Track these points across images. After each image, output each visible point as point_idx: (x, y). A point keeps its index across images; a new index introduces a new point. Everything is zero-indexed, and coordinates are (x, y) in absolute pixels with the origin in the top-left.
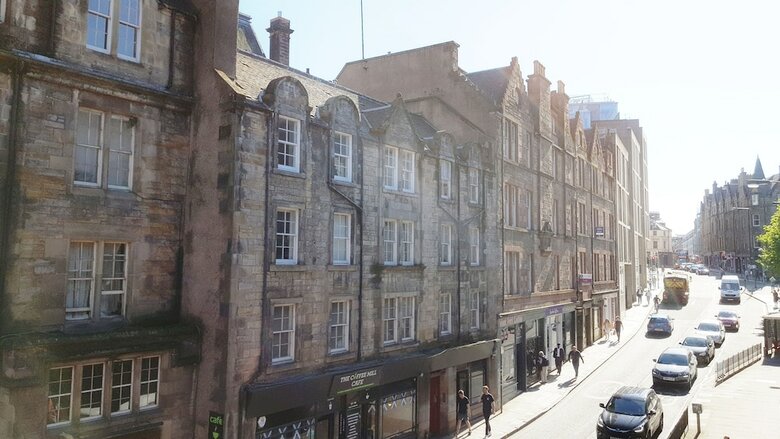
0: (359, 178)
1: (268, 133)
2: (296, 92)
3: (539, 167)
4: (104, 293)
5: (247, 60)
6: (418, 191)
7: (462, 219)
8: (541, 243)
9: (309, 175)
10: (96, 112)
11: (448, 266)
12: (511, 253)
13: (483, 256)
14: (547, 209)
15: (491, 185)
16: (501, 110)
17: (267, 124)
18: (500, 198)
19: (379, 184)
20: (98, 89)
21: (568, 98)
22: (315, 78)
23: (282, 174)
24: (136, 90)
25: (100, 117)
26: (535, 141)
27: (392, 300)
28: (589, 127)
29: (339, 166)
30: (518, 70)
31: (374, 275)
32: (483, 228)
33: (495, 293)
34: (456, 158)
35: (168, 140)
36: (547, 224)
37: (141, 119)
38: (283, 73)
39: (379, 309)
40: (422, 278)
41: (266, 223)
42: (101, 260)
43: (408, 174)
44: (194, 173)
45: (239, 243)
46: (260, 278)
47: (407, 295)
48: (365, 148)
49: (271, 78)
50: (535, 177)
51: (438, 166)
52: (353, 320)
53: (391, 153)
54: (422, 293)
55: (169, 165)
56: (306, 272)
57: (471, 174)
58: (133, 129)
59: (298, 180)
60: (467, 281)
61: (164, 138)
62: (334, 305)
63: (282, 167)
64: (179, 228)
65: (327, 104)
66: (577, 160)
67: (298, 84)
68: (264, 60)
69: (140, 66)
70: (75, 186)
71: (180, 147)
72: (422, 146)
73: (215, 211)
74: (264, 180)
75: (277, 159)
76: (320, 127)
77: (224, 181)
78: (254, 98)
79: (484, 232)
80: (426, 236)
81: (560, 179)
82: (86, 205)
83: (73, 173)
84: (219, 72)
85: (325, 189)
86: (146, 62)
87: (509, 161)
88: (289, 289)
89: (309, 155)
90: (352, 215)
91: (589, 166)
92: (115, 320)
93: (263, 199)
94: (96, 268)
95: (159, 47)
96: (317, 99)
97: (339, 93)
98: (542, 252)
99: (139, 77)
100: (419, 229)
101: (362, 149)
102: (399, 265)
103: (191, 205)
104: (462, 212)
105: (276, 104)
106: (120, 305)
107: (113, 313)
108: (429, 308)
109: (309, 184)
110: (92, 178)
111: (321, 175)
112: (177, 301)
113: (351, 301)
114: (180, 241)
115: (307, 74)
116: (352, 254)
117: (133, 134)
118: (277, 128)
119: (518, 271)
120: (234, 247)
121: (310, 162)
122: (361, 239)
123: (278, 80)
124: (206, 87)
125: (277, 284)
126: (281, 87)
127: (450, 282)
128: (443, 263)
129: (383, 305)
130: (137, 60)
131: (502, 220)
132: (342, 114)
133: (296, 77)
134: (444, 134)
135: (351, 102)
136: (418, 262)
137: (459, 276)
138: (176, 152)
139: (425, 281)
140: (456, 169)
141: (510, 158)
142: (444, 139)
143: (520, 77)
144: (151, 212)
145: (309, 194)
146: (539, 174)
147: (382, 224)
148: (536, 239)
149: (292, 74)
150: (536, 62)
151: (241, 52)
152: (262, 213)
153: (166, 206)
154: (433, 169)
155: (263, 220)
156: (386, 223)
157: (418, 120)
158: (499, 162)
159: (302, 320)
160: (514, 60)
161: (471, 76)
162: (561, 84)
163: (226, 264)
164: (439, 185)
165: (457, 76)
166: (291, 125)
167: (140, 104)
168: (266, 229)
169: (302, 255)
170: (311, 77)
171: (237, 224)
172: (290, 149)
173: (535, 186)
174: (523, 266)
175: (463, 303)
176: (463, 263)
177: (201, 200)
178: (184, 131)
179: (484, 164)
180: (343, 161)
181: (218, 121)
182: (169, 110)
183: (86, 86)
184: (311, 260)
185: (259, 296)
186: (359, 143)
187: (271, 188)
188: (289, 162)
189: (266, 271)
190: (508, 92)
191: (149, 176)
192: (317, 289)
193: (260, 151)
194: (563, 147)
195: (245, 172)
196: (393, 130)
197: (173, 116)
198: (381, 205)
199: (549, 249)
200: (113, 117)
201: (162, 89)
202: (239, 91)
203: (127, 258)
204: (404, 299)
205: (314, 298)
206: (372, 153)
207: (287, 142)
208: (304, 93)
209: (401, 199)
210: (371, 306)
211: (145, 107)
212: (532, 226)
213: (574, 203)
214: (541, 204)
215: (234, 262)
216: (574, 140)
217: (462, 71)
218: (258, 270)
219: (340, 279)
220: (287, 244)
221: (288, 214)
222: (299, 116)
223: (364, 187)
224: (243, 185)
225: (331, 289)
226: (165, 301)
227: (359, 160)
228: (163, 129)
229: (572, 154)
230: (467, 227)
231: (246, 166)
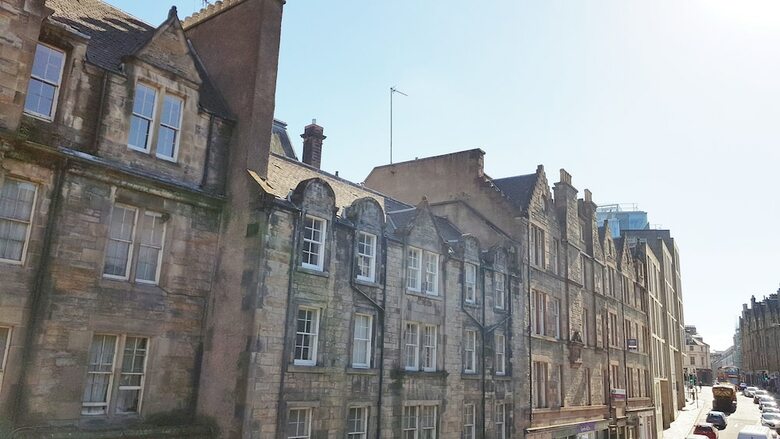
0: (382, 278)
1: (294, 232)
2: (324, 193)
3: (567, 275)
4: (122, 388)
5: (279, 162)
6: (442, 294)
7: (487, 324)
8: (571, 354)
9: (332, 274)
10: (132, 208)
11: (472, 374)
12: (538, 363)
13: (509, 366)
14: (576, 317)
15: (517, 291)
16: (527, 216)
17: (294, 224)
18: (527, 305)
19: (402, 286)
20: (135, 186)
21: (596, 207)
22: (344, 181)
23: (305, 272)
24: (170, 187)
25: (135, 213)
26: (561, 247)
27: (413, 408)
28: (618, 235)
29: (362, 265)
30: (544, 177)
31: (394, 381)
32: (509, 335)
33: (522, 406)
34: (481, 262)
35: (198, 237)
36: (576, 333)
37: (173, 216)
38: (312, 175)
39: (400, 417)
40: (444, 385)
41: (287, 321)
42: (122, 354)
43: (431, 276)
44: (220, 269)
45: (258, 341)
46: (277, 378)
47: (429, 403)
48: (389, 249)
49: (301, 179)
50: (563, 284)
51: (462, 269)
52: (371, 428)
53: (415, 254)
54: (444, 403)
55: (197, 261)
56: (324, 374)
57: (497, 279)
58: (165, 225)
59: (321, 279)
60: (492, 391)
61: (193, 234)
62: (352, 411)
63: (305, 265)
64: (201, 323)
65: (354, 205)
66: (607, 269)
67: (326, 185)
68: (296, 163)
69: (177, 165)
70: (103, 278)
71: (208, 243)
72: (447, 249)
73: (238, 308)
74: (287, 277)
75: (301, 258)
76: (346, 227)
77: (248, 277)
78: (283, 197)
79: (510, 339)
80: (449, 341)
81: (589, 287)
82: (112, 297)
83: (102, 267)
84: (251, 172)
85: (348, 289)
86: (183, 162)
87: (536, 267)
88: (306, 391)
89: (334, 254)
90: (374, 316)
91: (620, 275)
92: (129, 417)
93: (285, 296)
94: (116, 363)
95: (196, 148)
96: (344, 200)
97: (366, 194)
98: (572, 363)
99: (175, 176)
100: (441, 333)
101: (386, 250)
102: (420, 370)
103: (214, 300)
104: (487, 317)
105: (304, 204)
106: (136, 401)
107: (128, 410)
108: (453, 419)
109: (332, 283)
110: (121, 271)
111: (344, 275)
112: (193, 400)
113: (369, 407)
114: (201, 337)
115: (336, 177)
116: (372, 357)
117: (165, 229)
118: (304, 228)
119: (546, 381)
120: (253, 346)
121: (334, 261)
122: (382, 342)
123: (307, 181)
124: (238, 187)
125: (294, 386)
126: (310, 188)
127: (475, 392)
128: (467, 371)
129: (403, 413)
130: (174, 160)
131: (529, 327)
132: (368, 215)
133: (325, 179)
134: (470, 237)
135: (377, 204)
136: (441, 368)
137: (484, 387)
138: (204, 247)
139: (448, 389)
140: (481, 273)
141: (537, 263)
142: (468, 242)
143: (546, 184)
144: (175, 306)
145: (331, 293)
146: (567, 281)
147: (404, 327)
148: (565, 349)
149: (321, 176)
150: (562, 171)
151: (274, 155)
152: (284, 311)
153: (190, 301)
154: (457, 272)
155: (284, 318)
156: (408, 326)
157: (443, 223)
158: (526, 267)
159: (318, 425)
160: (540, 168)
161: (496, 182)
162: (588, 193)
163: (244, 363)
164: (463, 288)
165: (483, 182)
166: (318, 225)
167: (174, 200)
168: (286, 328)
169: (321, 356)
170: (340, 179)
171: (258, 321)
172: (315, 248)
173: (563, 293)
174: (552, 377)
175: (488, 415)
176: (488, 371)
177: (225, 296)
178: (214, 228)
179: (509, 269)
180: (367, 260)
181: (247, 218)
182: (200, 207)
183: (124, 183)
184: (329, 362)
185: (274, 398)
186: (384, 243)
187: (294, 286)
188: (314, 261)
189: (284, 370)
190: (534, 198)
191: (176, 271)
192: (336, 392)
193: (286, 249)
194: (591, 254)
195: (270, 269)
196: (417, 232)
197: (203, 213)
198: (404, 306)
199: (579, 361)
200: (147, 213)
201: (196, 187)
202: (269, 190)
203: (147, 352)
204: (425, 407)
205: (331, 403)
206: (395, 255)
207: (312, 241)
208: (331, 194)
209: (424, 302)
210: (390, 414)
211: (178, 204)
212: (560, 334)
213: (604, 313)
214: (570, 312)
215: (252, 361)
216: (603, 249)
217: (488, 177)
218: (276, 369)
219: (359, 383)
220: (307, 344)
221: (310, 313)
222: (324, 215)
223: (387, 288)
224: (266, 282)
225: (349, 394)
226: (181, 399)
227: (383, 259)
228: (194, 225)
229: (601, 262)
230: (492, 333)
231: (271, 263)
